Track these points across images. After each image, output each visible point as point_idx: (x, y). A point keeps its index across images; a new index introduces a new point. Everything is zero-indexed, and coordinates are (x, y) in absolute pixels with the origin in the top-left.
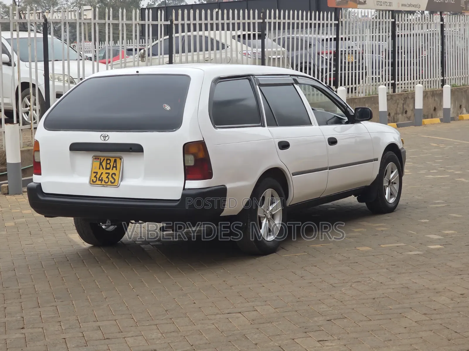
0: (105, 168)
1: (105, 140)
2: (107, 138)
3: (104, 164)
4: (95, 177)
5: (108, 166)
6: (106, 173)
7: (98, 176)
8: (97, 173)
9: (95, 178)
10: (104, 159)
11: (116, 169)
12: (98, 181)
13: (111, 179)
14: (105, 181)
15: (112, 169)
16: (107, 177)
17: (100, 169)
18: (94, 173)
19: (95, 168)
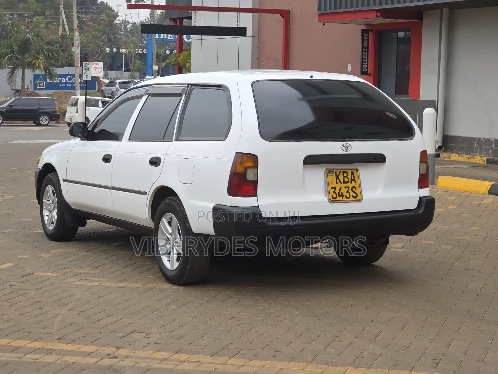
0: (342, 182)
1: (347, 151)
2: (349, 148)
3: (341, 177)
4: (334, 192)
5: (346, 180)
6: (345, 187)
7: (337, 191)
8: (335, 188)
9: (335, 194)
10: (340, 172)
11: (355, 183)
12: (339, 196)
13: (352, 193)
14: (346, 196)
15: (351, 183)
16: (347, 192)
17: (337, 183)
18: (332, 188)
19: (332, 183)
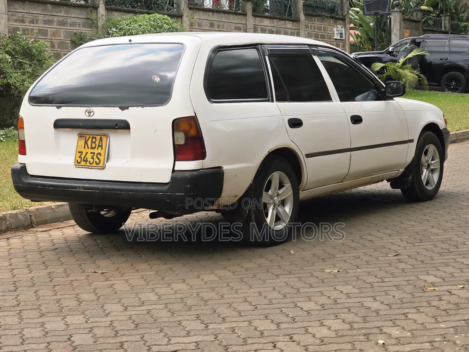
0: (90, 147)
1: (90, 116)
2: (92, 114)
3: (89, 143)
4: (80, 157)
5: (94, 146)
6: (91, 153)
7: (83, 156)
8: (81, 152)
9: (80, 159)
10: (89, 137)
11: (102, 149)
12: (83, 161)
13: (96, 160)
14: (90, 161)
15: (98, 149)
16: (92, 158)
17: (85, 148)
18: (79, 152)
19: (80, 148)
